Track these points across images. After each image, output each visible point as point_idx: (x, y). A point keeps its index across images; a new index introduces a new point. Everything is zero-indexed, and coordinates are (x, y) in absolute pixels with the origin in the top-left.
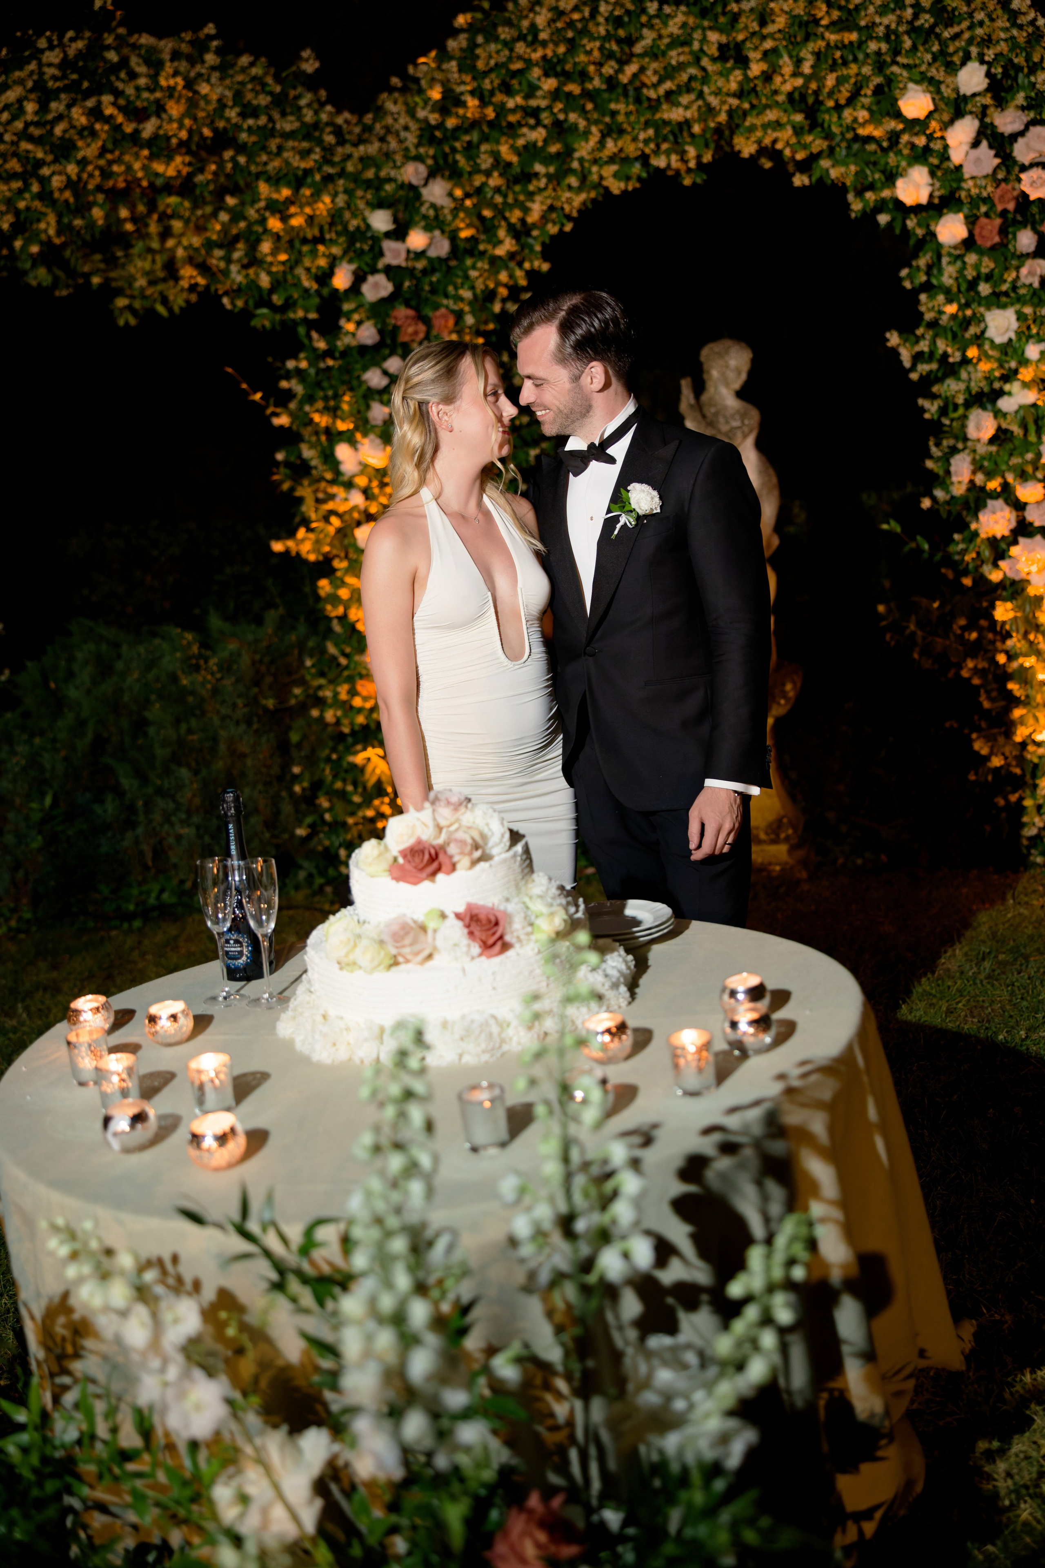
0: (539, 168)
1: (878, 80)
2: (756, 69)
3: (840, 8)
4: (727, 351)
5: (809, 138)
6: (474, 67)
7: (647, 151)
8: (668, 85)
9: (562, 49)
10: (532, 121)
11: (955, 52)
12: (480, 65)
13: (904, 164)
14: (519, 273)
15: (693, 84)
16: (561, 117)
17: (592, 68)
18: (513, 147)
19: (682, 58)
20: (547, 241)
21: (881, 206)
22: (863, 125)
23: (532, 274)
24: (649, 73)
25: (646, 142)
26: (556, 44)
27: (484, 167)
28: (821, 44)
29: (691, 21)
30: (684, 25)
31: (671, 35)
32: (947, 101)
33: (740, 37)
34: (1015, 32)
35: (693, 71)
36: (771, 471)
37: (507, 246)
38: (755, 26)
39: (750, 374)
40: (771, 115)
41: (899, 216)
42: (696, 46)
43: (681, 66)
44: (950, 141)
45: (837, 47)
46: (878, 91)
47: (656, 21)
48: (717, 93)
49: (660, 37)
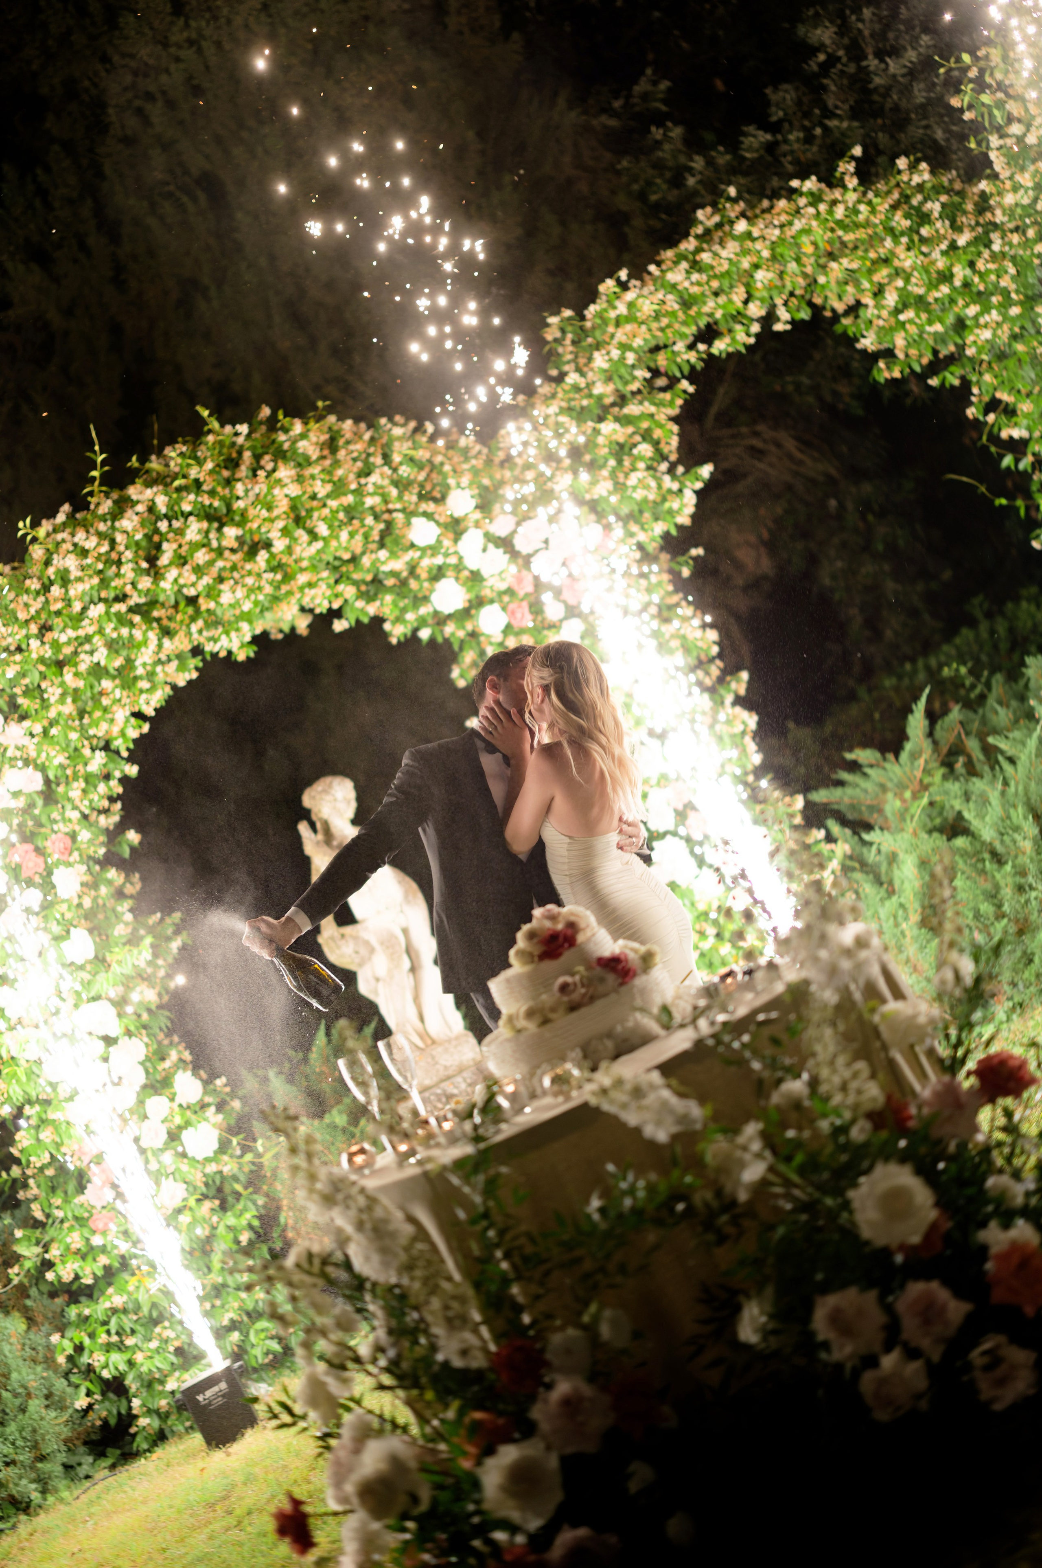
0: (107, 684)
1: (382, 526)
2: (279, 545)
3: (329, 481)
4: (330, 786)
5: (341, 587)
6: (17, 619)
7: (202, 640)
8: (206, 580)
9: (96, 581)
10: (87, 647)
11: (433, 488)
12: (22, 616)
13: (426, 585)
14: (114, 783)
15: (226, 574)
16: (115, 635)
17: (128, 589)
18: (77, 675)
19: (207, 558)
20: (131, 746)
21: (422, 622)
22: (383, 563)
23: (124, 780)
24: (186, 574)
25: (200, 632)
26: (90, 577)
27: (53, 700)
28: (326, 512)
29: (205, 525)
30: (199, 531)
31: (190, 543)
32: (445, 526)
33: (255, 525)
34: (474, 462)
35: (220, 564)
36: (408, 880)
37: (98, 761)
38: (264, 513)
39: (359, 799)
40: (302, 579)
41: (437, 629)
42: (215, 544)
43: (211, 563)
44: (462, 553)
45: (337, 512)
46: (384, 534)
47: (171, 535)
48: (250, 573)
49: (180, 546)
